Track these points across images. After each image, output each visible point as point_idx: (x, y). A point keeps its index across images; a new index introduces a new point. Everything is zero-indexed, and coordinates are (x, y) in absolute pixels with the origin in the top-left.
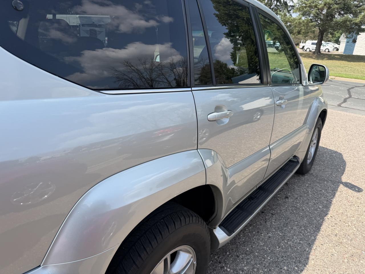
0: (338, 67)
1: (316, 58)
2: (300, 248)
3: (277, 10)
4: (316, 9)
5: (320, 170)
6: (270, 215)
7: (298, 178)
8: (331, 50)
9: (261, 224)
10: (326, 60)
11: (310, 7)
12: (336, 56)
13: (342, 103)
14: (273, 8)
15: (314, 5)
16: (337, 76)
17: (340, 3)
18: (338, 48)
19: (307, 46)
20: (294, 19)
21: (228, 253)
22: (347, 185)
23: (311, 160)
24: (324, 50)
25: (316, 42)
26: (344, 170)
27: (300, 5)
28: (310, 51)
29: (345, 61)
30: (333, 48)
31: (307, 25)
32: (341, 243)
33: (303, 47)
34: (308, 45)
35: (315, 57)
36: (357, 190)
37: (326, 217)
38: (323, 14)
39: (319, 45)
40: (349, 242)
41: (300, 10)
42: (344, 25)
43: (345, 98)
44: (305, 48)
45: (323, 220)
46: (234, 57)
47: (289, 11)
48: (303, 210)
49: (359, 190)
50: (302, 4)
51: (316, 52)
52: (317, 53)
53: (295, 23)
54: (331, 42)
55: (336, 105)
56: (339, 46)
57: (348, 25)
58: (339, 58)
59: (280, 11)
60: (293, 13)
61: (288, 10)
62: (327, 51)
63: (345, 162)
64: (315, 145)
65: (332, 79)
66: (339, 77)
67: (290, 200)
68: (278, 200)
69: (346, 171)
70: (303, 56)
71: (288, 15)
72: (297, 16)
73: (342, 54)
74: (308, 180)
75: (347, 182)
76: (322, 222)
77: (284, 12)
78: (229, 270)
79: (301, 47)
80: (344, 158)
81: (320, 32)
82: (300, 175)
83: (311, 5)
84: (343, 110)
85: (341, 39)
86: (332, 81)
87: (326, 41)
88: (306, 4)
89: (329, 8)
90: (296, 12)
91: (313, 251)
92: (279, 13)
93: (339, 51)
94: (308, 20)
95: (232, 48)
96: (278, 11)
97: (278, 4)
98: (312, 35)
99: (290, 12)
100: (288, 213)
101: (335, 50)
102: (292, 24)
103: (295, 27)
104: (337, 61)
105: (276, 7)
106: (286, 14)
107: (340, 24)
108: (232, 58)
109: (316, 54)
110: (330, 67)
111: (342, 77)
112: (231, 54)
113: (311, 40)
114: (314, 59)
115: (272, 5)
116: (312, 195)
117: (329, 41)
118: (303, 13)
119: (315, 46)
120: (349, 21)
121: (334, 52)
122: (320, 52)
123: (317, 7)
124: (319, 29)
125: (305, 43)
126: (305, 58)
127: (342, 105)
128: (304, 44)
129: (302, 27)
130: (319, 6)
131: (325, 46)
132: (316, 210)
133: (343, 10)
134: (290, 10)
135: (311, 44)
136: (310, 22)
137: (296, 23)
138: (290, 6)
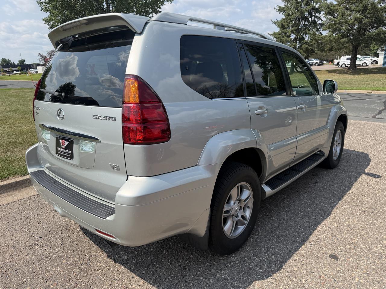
0: (375, 81)
1: (352, 74)
2: (325, 208)
3: (305, 29)
4: (346, 25)
5: (346, 166)
6: (303, 193)
7: (327, 171)
8: (369, 63)
9: (296, 197)
10: (362, 74)
11: (340, 23)
12: (373, 70)
13: (377, 114)
14: (301, 28)
15: (344, 22)
16: (374, 90)
17: (371, 17)
18: (377, 61)
19: (342, 62)
20: (325, 37)
21: (273, 212)
22: (368, 174)
23: (337, 157)
24: (361, 65)
25: (350, 57)
26: (368, 165)
27: (329, 23)
28: (346, 67)
29: (383, 74)
30: (371, 61)
31: (338, 42)
32: (357, 206)
33: (338, 63)
34: (343, 60)
35: (350, 72)
36: (376, 176)
37: (347, 193)
38: (355, 29)
39: (354, 60)
40: (363, 205)
41: (329, 27)
42: (377, 38)
43: (380, 110)
44: (340, 64)
45: (345, 194)
46: (265, 79)
47: (318, 30)
48: (329, 189)
49: (379, 177)
50: (331, 21)
51: (351, 67)
52: (353, 68)
53: (325, 40)
54: (369, 55)
55: (371, 117)
56: (378, 58)
57: (382, 37)
58: (377, 72)
59: (309, 30)
60: (323, 31)
61: (317, 28)
62: (365, 65)
63: (370, 160)
64: (340, 145)
65: (369, 93)
66: (376, 90)
67: (319, 184)
68: (309, 184)
69: (370, 165)
70: (338, 72)
71: (317, 33)
72: (327, 34)
73: (381, 66)
74: (335, 172)
75: (369, 172)
76: (344, 195)
77: (313, 31)
78: (274, 219)
79: (335, 63)
80: (370, 157)
81: (353, 47)
82: (329, 169)
83: (341, 21)
84: (377, 121)
85: (379, 52)
86: (368, 95)
87: (362, 55)
88: (335, 21)
89: (360, 22)
90: (326, 30)
91: (335, 210)
92: (308, 32)
93: (379, 64)
94: (338, 37)
95: (262, 73)
96: (307, 30)
97: (306, 23)
98: (346, 51)
99: (320, 30)
100: (317, 192)
101: (374, 63)
102: (323, 41)
103: (326, 44)
104: (375, 75)
105: (304, 26)
106: (315, 33)
107: (373, 37)
108: (263, 80)
109: (351, 70)
110: (367, 82)
111: (379, 90)
112: (262, 77)
113: (346, 56)
114: (350, 74)
115: (300, 25)
116: (337, 181)
117: (367, 55)
118: (333, 30)
119: (350, 61)
120: (383, 34)
121: (372, 65)
122: (355, 67)
123: (346, 23)
124: (352, 44)
125: (340, 58)
126: (340, 75)
127: (376, 117)
128: (338, 61)
129: (334, 43)
130: (349, 21)
131: (362, 60)
132: (340, 189)
133: (375, 23)
134: (320, 28)
135: (346, 59)
136: (341, 39)
137: (327, 40)
138: (319, 24)
